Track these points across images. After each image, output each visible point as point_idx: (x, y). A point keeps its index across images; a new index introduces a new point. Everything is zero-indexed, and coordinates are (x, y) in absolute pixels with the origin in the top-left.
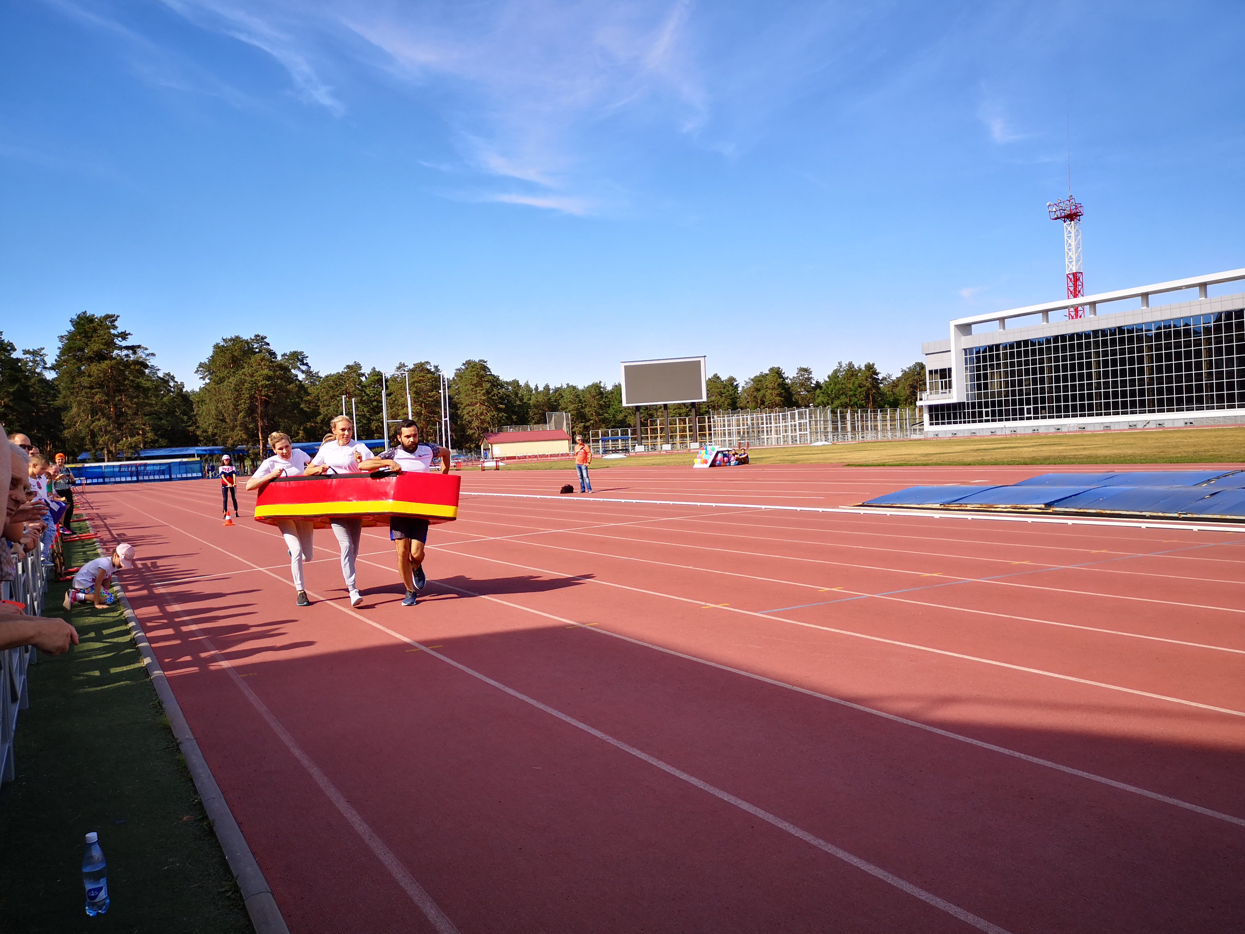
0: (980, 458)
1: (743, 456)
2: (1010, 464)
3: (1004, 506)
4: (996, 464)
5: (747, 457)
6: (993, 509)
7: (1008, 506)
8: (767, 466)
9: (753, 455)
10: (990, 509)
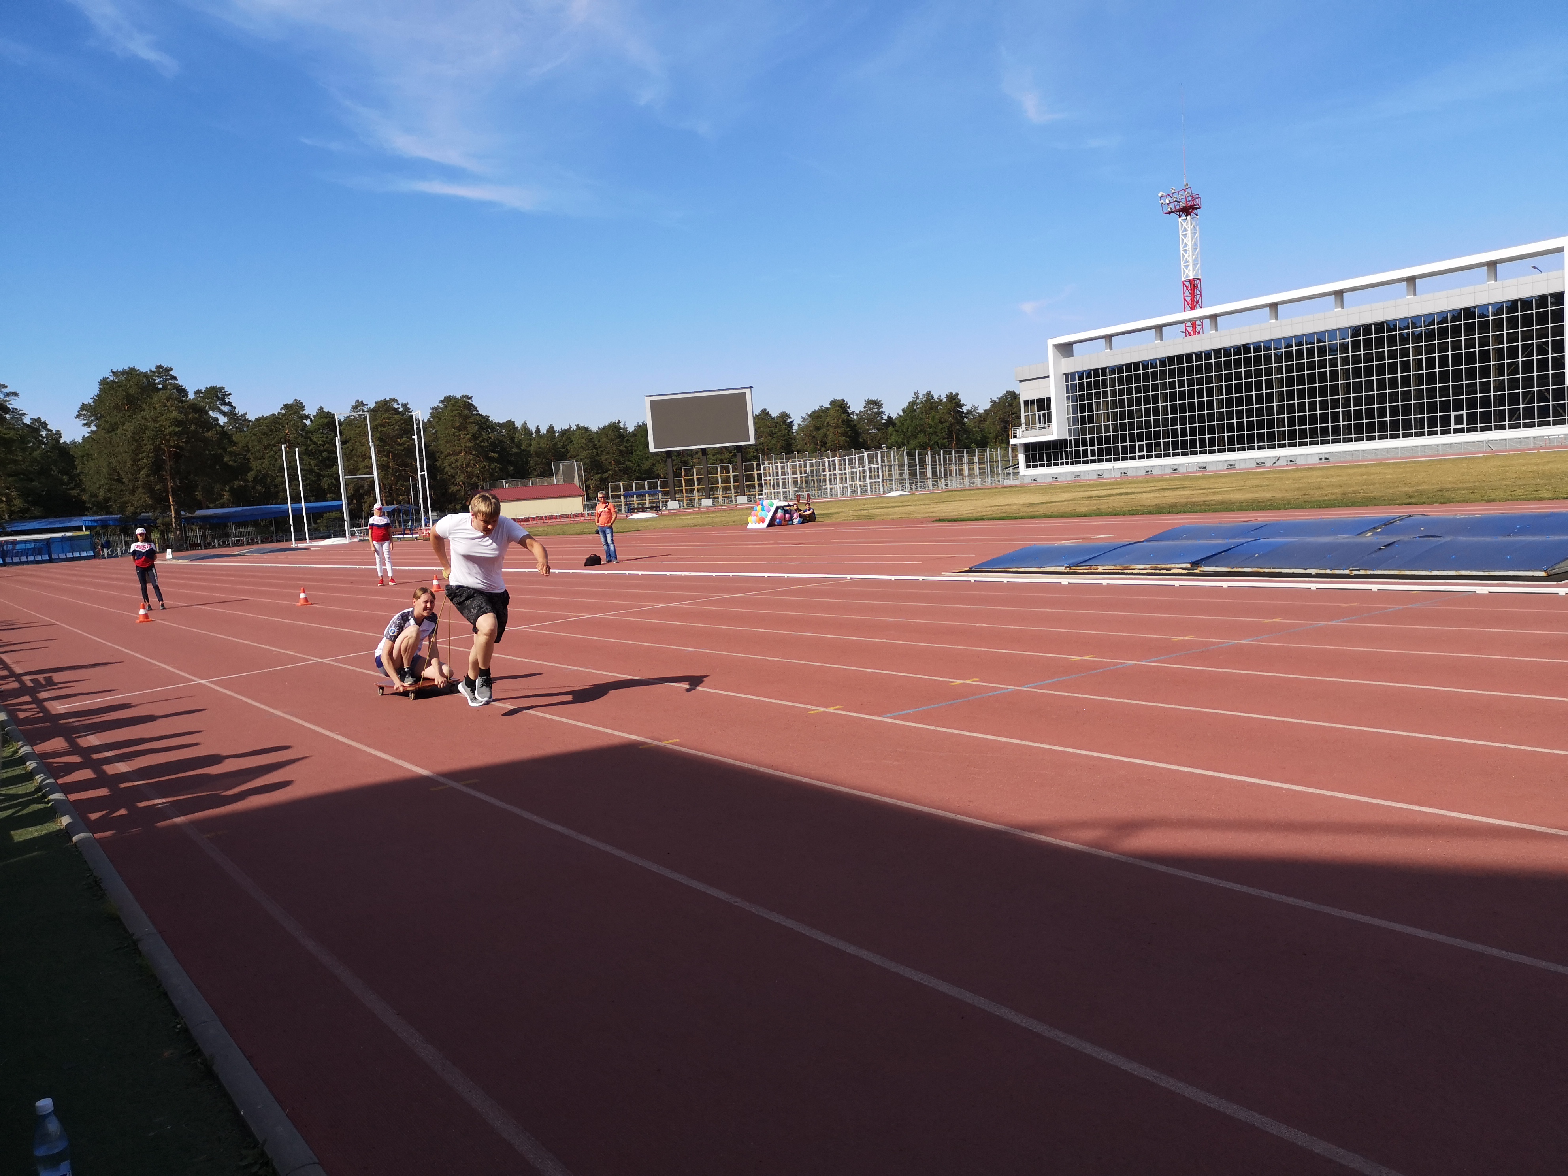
0: (1095, 508)
1: (808, 512)
2: (1133, 515)
3: (1142, 567)
4: (1115, 513)
5: (813, 513)
6: (1129, 571)
7: (1147, 566)
8: (840, 524)
9: (822, 509)
10: (1125, 571)
